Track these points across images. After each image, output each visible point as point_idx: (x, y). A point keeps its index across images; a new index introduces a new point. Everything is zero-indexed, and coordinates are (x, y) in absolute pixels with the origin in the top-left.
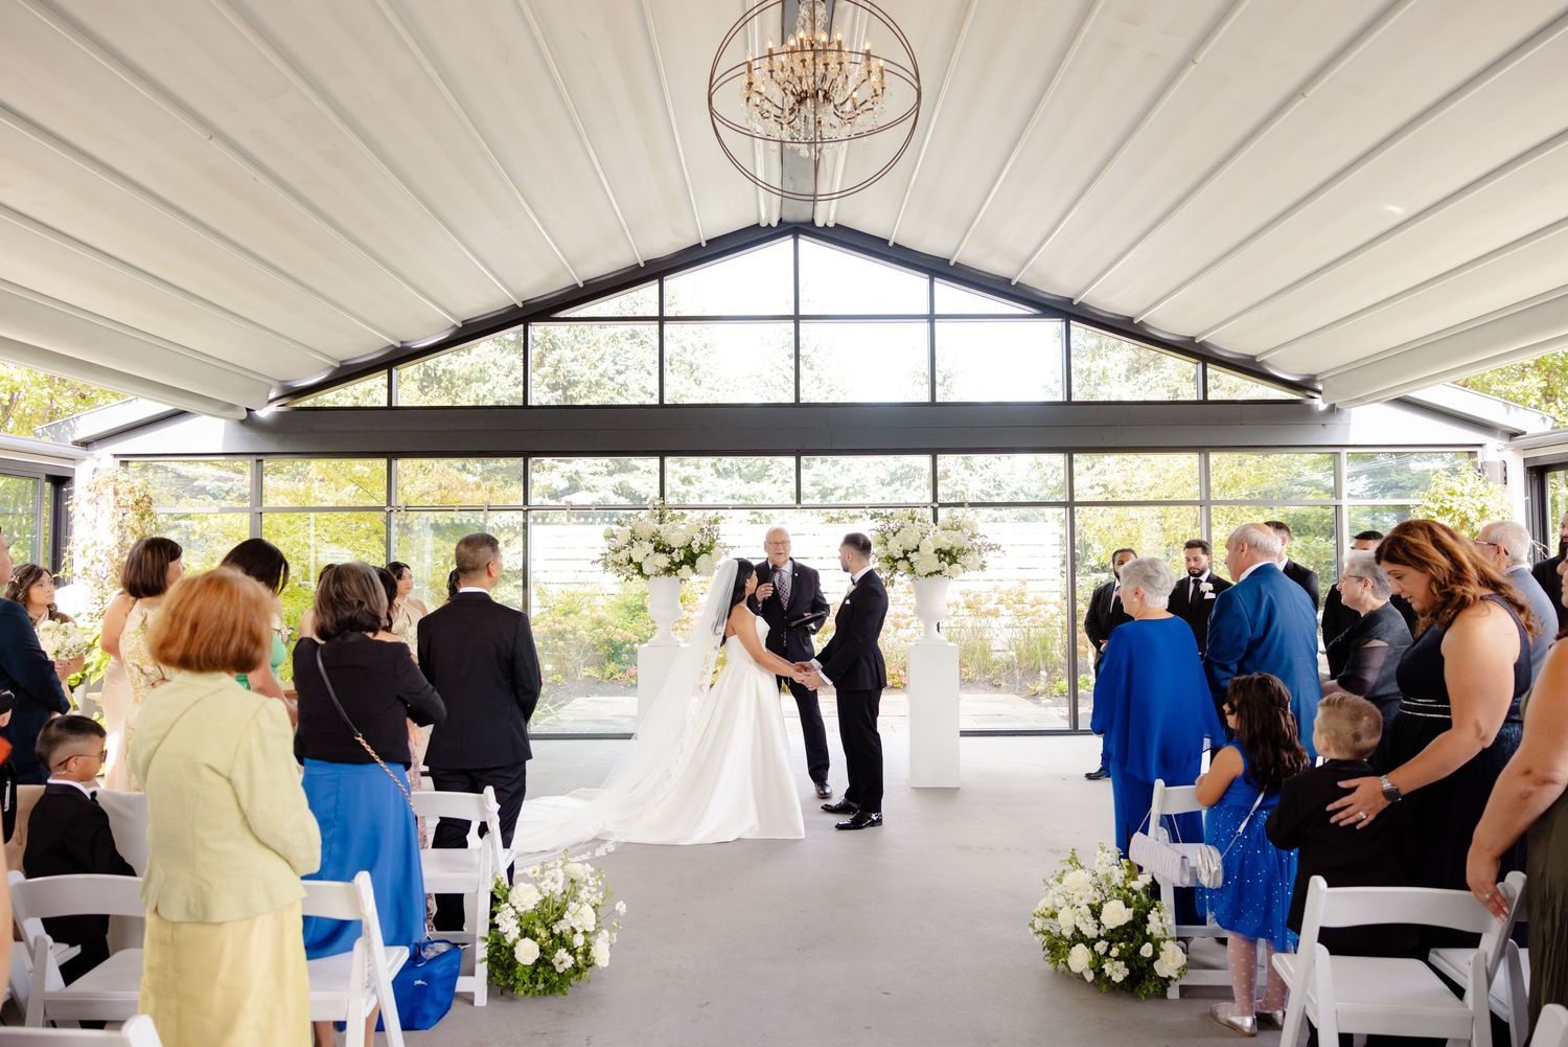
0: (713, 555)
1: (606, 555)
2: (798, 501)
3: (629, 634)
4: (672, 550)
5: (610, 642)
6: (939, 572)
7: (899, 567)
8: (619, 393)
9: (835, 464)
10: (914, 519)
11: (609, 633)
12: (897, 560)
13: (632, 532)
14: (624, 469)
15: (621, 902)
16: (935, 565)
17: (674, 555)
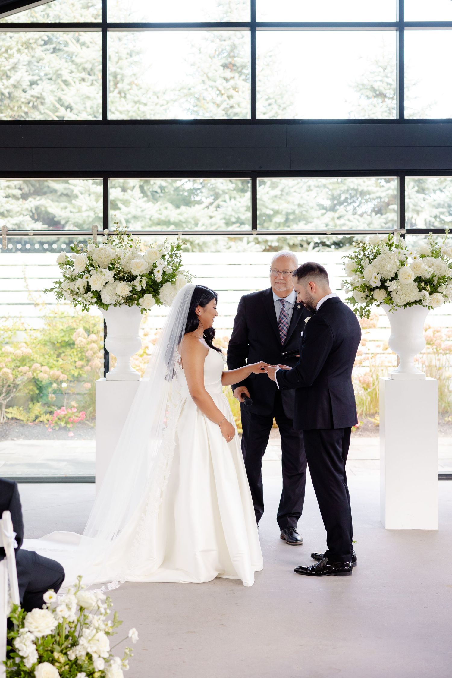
0: (178, 283)
1: (60, 283)
2: (254, 227)
3: (56, 372)
4: (131, 279)
5: (35, 382)
6: (419, 302)
7: (375, 297)
8: (34, 107)
9: (274, 186)
10: (390, 246)
11: (35, 370)
12: (372, 289)
13: (90, 258)
14: (38, 192)
15: (134, 629)
16: (415, 295)
17: (136, 282)
